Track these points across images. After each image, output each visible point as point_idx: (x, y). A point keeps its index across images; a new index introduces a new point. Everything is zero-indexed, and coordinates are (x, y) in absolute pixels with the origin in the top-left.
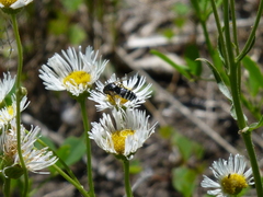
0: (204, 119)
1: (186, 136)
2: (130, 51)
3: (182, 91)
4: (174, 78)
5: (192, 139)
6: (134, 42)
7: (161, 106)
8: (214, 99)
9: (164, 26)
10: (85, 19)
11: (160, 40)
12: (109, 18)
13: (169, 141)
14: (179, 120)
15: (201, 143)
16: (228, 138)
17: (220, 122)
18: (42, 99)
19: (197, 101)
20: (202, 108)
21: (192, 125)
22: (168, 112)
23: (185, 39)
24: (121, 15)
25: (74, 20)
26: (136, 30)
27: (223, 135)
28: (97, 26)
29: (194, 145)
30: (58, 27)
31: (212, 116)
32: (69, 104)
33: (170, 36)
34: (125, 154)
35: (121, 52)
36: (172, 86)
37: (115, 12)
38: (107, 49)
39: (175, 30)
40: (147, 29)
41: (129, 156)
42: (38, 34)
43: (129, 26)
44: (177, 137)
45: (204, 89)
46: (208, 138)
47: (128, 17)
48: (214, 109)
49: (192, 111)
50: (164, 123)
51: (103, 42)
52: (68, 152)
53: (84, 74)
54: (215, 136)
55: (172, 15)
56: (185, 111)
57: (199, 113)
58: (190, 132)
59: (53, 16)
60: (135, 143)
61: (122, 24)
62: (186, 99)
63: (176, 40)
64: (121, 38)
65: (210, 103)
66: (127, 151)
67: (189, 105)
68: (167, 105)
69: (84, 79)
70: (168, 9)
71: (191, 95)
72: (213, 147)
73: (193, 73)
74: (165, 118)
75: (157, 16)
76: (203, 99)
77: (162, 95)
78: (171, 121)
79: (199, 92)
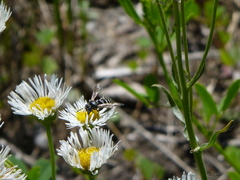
0: (165, 143)
1: (149, 159)
2: (98, 80)
3: (145, 117)
4: (138, 105)
5: (153, 161)
6: (102, 72)
7: (126, 131)
8: (175, 125)
9: (129, 58)
10: (56, 52)
11: (125, 71)
12: (78, 51)
13: (133, 163)
14: (143, 144)
15: (162, 165)
16: (187, 160)
17: (180, 145)
18: (17, 124)
19: (158, 126)
20: (164, 132)
21: (154, 148)
22: (132, 136)
23: (148, 70)
24: (89, 48)
25: (47, 52)
26: (104, 62)
27: (182, 158)
28: (67, 58)
29: (156, 167)
30: (32, 58)
31: (172, 140)
32: (41, 129)
33: (134, 66)
34: (90, 169)
35: (90, 82)
36: (136, 113)
37: (84, 45)
38: (76, 79)
39: (139, 61)
40: (114, 61)
41: (94, 171)
42: (14, 65)
43: (97, 58)
44: (140, 159)
45: (165, 115)
46: (169, 160)
47: (96, 50)
48: (175, 134)
49: (154, 135)
50: (128, 147)
51: (73, 72)
52: (39, 173)
53: (49, 100)
54: (175, 158)
55: (136, 48)
56: (148, 135)
57: (161, 137)
58: (152, 154)
59: (27, 49)
60: (99, 159)
61: (91, 56)
62: (149, 124)
63: (140, 70)
64: (90, 69)
65: (170, 128)
66: (92, 167)
67: (152, 130)
68: (132, 130)
69: (49, 104)
70: (133, 43)
71: (153, 121)
72: (173, 169)
73: (152, 100)
74: (130, 141)
75: (123, 49)
76: (165, 124)
77: (127, 121)
78: (135, 145)
79: (161, 118)
